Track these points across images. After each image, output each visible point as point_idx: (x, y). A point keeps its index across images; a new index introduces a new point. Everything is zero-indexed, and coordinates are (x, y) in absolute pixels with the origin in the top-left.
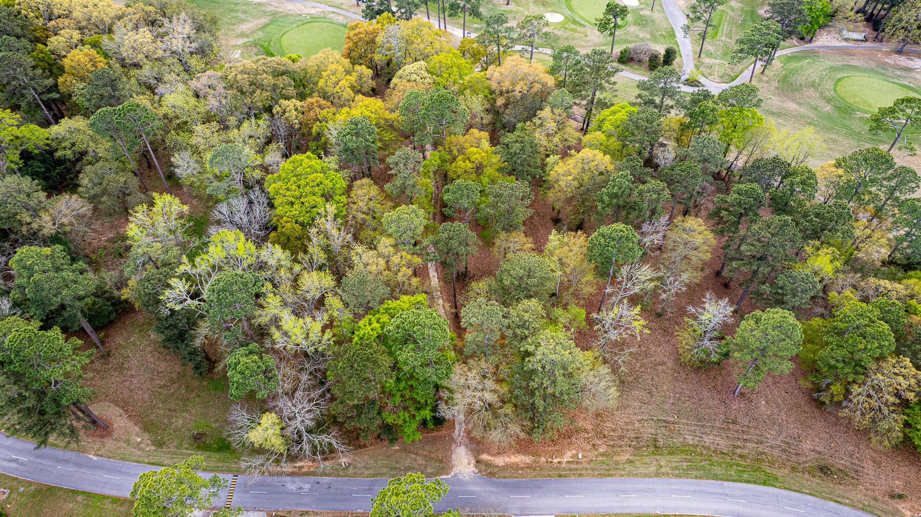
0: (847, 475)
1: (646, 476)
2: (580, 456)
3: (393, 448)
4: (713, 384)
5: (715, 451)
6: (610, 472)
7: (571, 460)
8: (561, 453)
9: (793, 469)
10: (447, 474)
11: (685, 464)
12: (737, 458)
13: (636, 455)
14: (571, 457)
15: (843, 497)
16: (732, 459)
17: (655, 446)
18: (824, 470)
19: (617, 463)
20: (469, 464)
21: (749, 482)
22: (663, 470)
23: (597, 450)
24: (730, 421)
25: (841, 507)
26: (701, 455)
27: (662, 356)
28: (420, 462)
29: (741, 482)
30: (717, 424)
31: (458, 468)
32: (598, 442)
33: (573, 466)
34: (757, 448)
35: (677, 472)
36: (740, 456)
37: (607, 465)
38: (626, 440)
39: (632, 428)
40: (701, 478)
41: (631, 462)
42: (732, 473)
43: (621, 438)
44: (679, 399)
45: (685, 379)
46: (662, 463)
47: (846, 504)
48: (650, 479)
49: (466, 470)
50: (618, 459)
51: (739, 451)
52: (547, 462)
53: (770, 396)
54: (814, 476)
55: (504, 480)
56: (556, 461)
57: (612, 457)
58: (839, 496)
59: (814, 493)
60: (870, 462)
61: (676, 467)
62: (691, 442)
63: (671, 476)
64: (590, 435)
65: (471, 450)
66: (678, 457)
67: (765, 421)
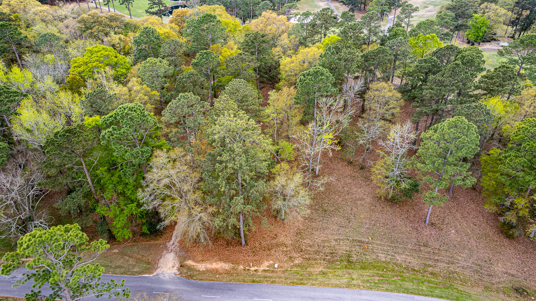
1: (337, 286)
2: (276, 266)
3: (112, 251)
4: (406, 216)
5: (407, 268)
6: (302, 281)
7: (268, 269)
8: (258, 263)
9: (487, 288)
10: (150, 273)
11: (377, 278)
12: (429, 276)
13: (329, 268)
14: (268, 267)
16: (423, 276)
17: (349, 261)
18: (520, 291)
19: (310, 274)
20: (173, 267)
22: (354, 282)
23: (293, 262)
24: (422, 244)
26: (393, 270)
27: (362, 195)
28: (131, 263)
29: (432, 296)
30: (409, 246)
31: (162, 269)
32: (295, 255)
33: (268, 274)
34: (448, 267)
35: (368, 285)
36: (431, 274)
37: (301, 275)
38: (321, 254)
39: (329, 245)
40: (391, 291)
41: (324, 273)
42: (424, 288)
43: (317, 252)
44: (374, 225)
45: (381, 211)
46: (354, 277)
48: (340, 289)
49: (169, 272)
50: (312, 270)
51: (430, 269)
52: (244, 270)
53: (459, 227)
54: (509, 296)
55: (200, 282)
56: (253, 269)
57: (306, 269)
61: (368, 281)
62: (384, 259)
63: (362, 287)
64: (289, 249)
65: (179, 257)
66: (370, 271)
67: (455, 246)
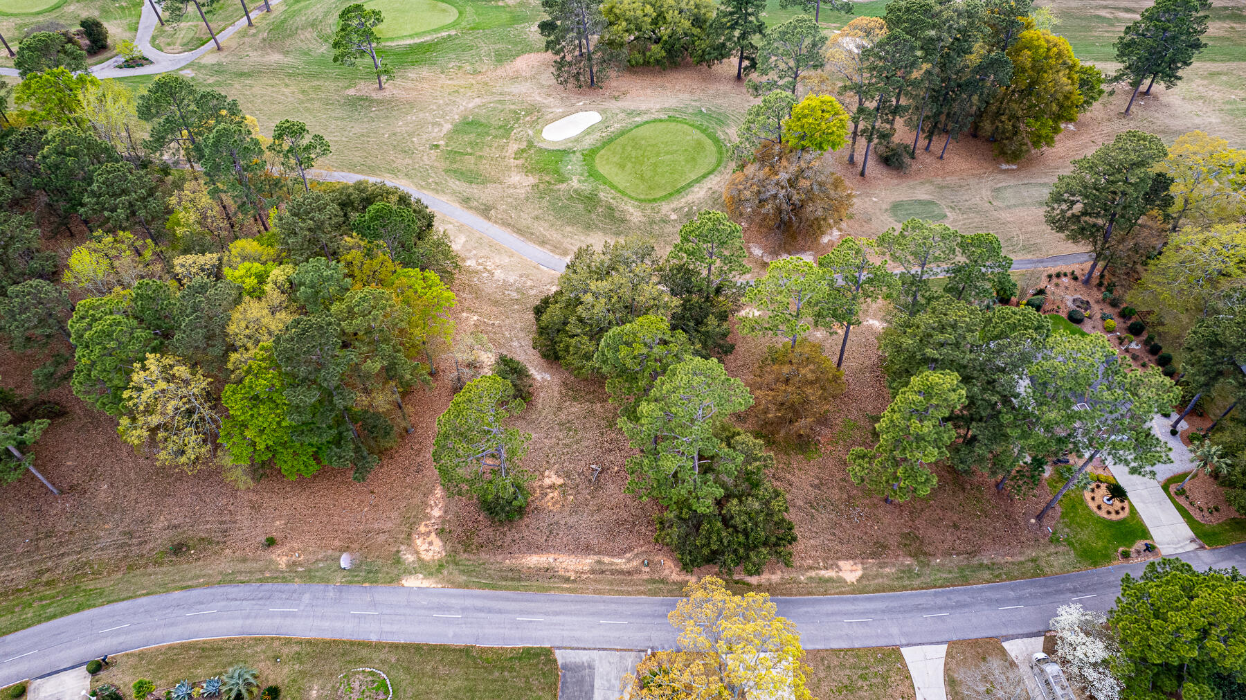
0: (210, 543)
9: (131, 568)
12: (43, 589)
15: (199, 577)
16: (33, 594)
18: (178, 549)
21: (54, 617)
24: (42, 535)
25: (188, 593)
29: (39, 622)
30: (19, 549)
34: (78, 559)
42: (29, 615)
47: (198, 586)
51: (45, 578)
54: (161, 564)
58: (192, 579)
59: (153, 589)
60: (247, 511)
67: (101, 515)
